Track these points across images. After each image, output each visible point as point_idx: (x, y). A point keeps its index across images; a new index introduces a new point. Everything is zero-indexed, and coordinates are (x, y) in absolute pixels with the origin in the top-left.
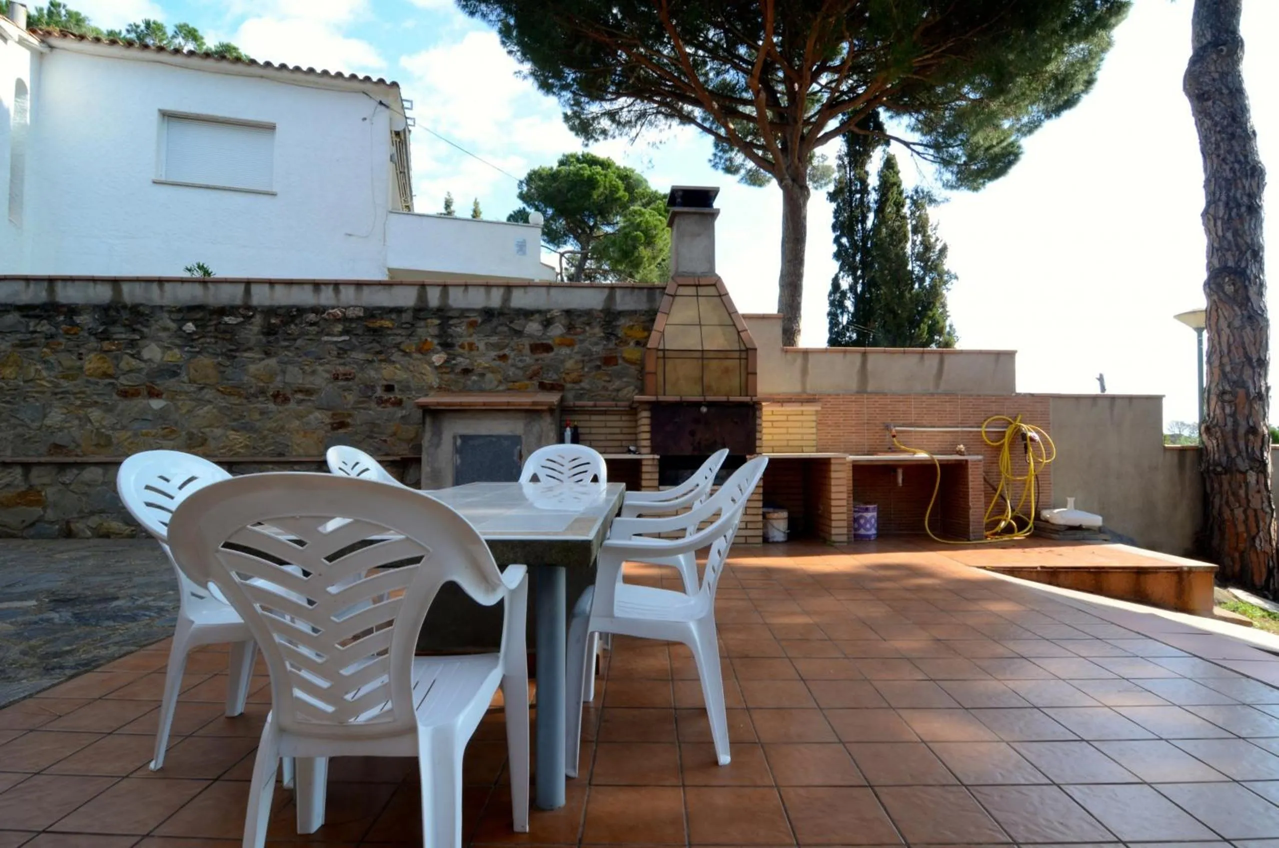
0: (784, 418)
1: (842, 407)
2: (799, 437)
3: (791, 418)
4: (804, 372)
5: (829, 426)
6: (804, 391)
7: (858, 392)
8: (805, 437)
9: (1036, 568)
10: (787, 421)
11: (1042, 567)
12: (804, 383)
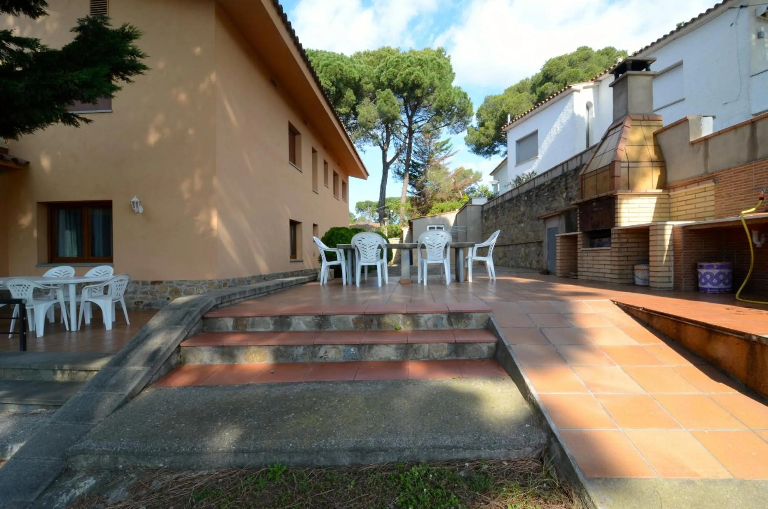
0: (693, 196)
1: (734, 179)
2: (703, 210)
3: (697, 196)
4: (706, 156)
5: (723, 197)
6: (706, 172)
7: (749, 162)
8: (708, 209)
9: (639, 308)
10: (696, 198)
11: (644, 309)
12: (706, 165)
